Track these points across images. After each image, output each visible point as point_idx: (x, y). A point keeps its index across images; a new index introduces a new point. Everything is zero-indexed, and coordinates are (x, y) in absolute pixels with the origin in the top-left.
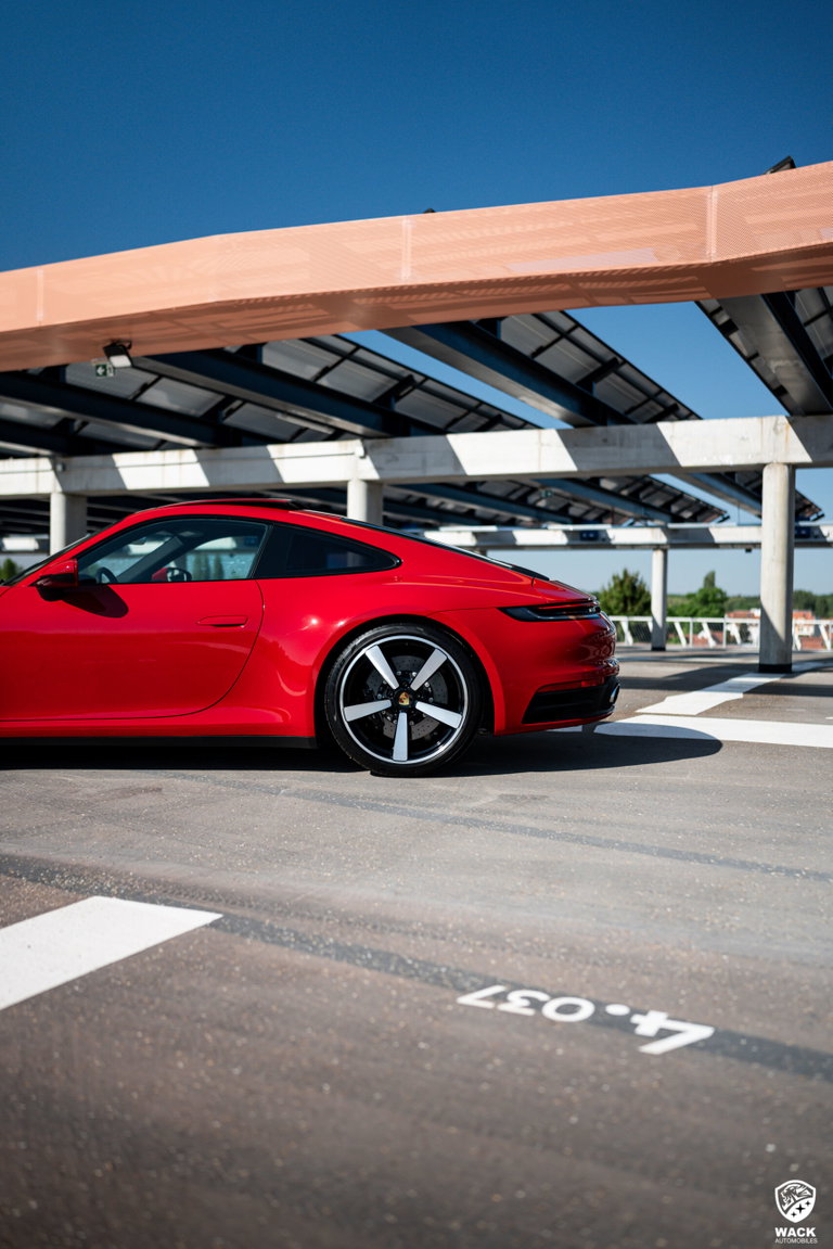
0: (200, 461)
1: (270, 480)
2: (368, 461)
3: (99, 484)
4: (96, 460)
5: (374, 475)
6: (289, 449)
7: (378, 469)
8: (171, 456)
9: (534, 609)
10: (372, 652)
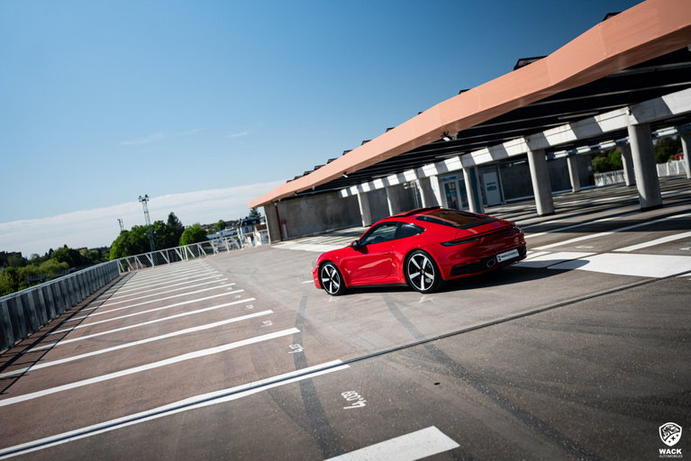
0: (572, 128)
1: (598, 133)
2: (632, 116)
3: (542, 146)
4: (538, 135)
5: (636, 122)
6: (603, 116)
7: (637, 119)
8: (562, 128)
9: (451, 242)
10: (413, 259)
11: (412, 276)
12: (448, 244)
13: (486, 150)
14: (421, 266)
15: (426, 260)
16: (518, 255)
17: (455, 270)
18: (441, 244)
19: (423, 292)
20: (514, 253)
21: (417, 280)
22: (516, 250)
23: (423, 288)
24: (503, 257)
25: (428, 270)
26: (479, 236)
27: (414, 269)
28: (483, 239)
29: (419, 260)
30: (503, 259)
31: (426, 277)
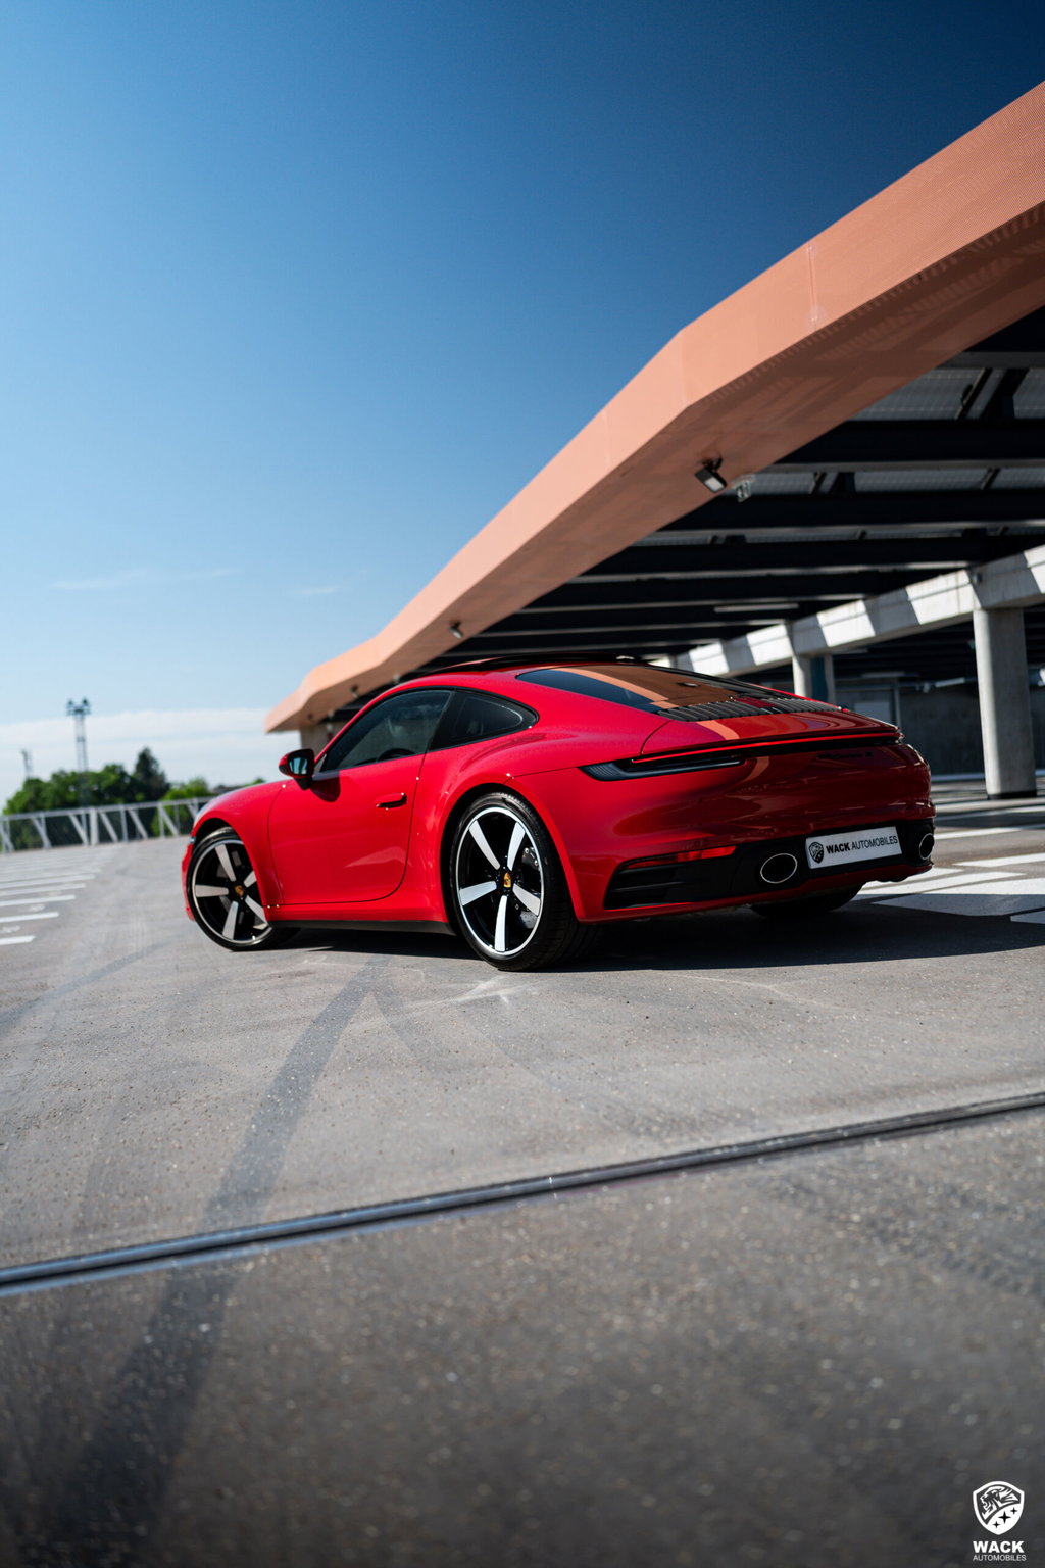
3: (1017, 595)
4: (1010, 561)
9: (623, 764)
10: (475, 829)
11: (467, 896)
12: (609, 770)
13: (860, 607)
14: (503, 862)
15: (519, 832)
16: (895, 850)
17: (624, 883)
18: (584, 769)
19: (503, 964)
20: (881, 843)
21: (484, 911)
22: (890, 832)
23: (499, 947)
24: (834, 850)
25: (525, 875)
26: (744, 752)
27: (477, 870)
28: (762, 764)
29: (498, 831)
30: (830, 860)
31: (516, 906)
